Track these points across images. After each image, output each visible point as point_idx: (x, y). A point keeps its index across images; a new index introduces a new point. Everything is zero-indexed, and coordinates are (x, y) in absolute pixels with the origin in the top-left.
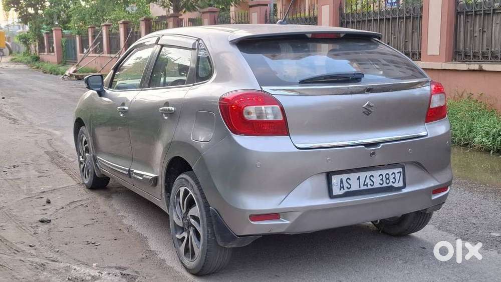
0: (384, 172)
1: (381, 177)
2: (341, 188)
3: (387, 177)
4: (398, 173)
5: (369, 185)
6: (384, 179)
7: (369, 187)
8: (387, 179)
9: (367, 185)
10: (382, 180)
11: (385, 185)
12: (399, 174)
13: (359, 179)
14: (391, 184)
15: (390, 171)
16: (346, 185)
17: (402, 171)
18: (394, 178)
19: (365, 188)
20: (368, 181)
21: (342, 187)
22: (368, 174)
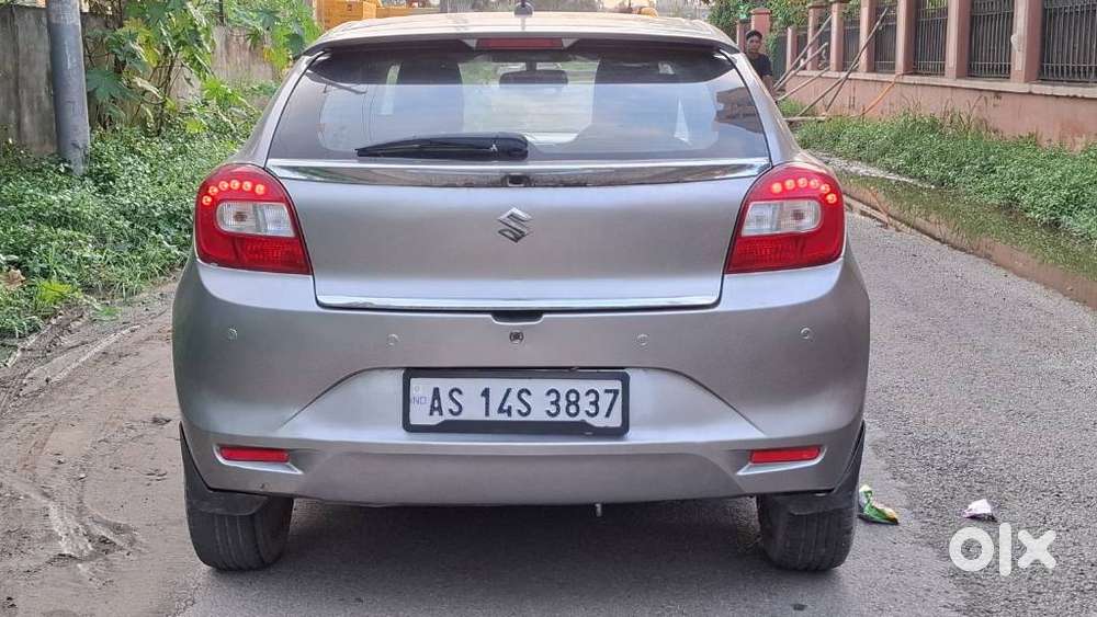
0: (563, 386)
1: (553, 397)
2: (433, 409)
3: (573, 397)
4: (607, 391)
5: (514, 412)
6: (563, 403)
7: (516, 417)
8: (570, 403)
9: (509, 412)
10: (556, 403)
11: (563, 417)
12: (611, 395)
13: (486, 393)
14: (581, 417)
15: (582, 386)
16: (447, 404)
17: (620, 389)
18: (595, 403)
19: (504, 417)
20: (513, 401)
21: (435, 408)
22: (517, 384)
